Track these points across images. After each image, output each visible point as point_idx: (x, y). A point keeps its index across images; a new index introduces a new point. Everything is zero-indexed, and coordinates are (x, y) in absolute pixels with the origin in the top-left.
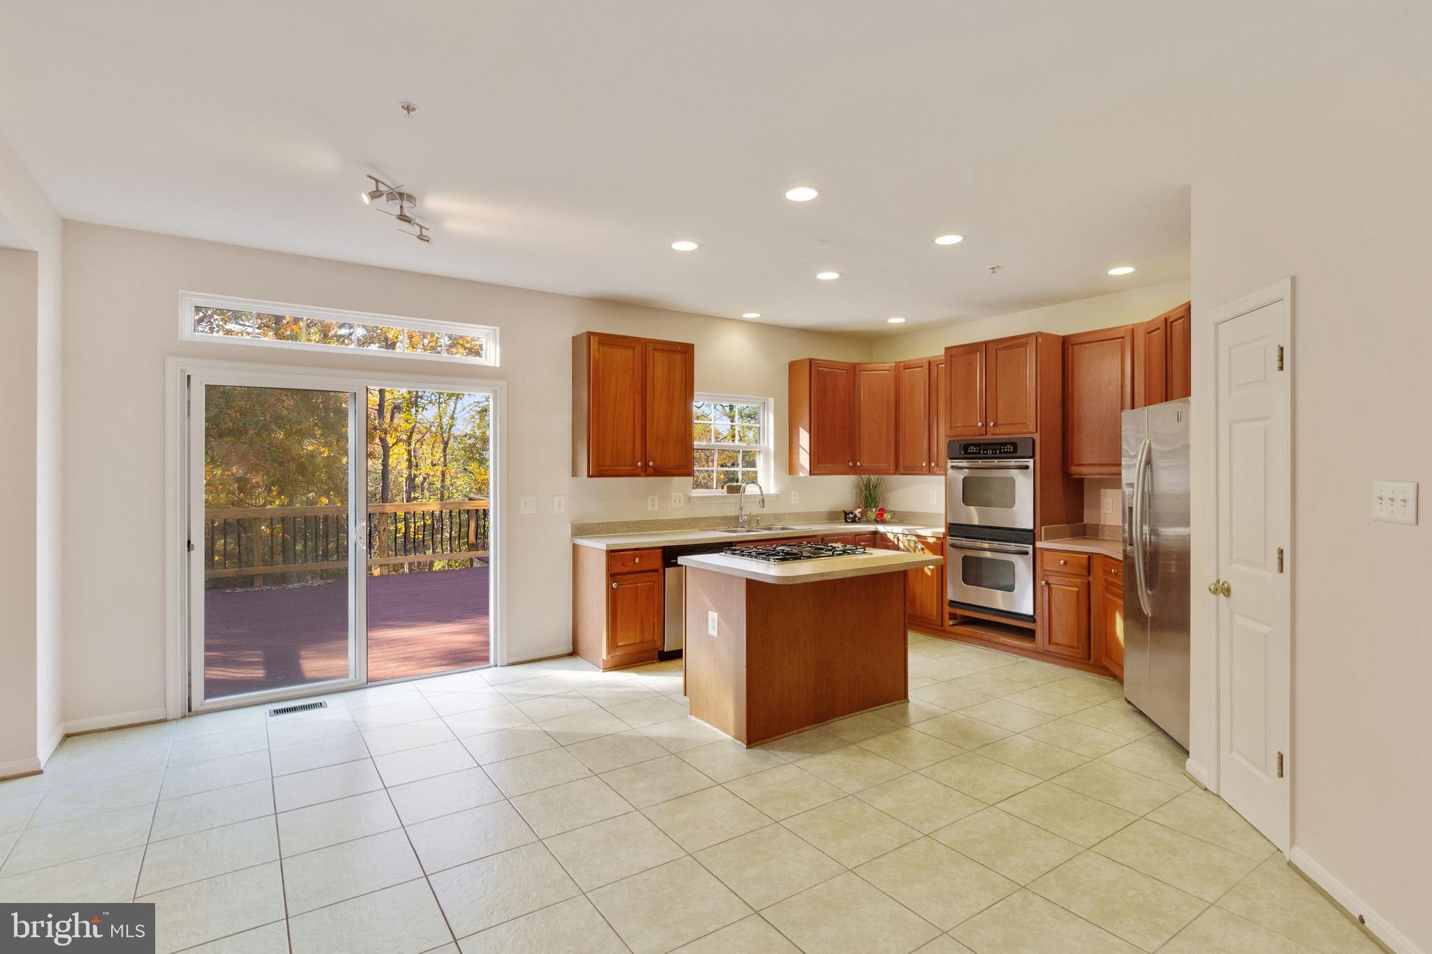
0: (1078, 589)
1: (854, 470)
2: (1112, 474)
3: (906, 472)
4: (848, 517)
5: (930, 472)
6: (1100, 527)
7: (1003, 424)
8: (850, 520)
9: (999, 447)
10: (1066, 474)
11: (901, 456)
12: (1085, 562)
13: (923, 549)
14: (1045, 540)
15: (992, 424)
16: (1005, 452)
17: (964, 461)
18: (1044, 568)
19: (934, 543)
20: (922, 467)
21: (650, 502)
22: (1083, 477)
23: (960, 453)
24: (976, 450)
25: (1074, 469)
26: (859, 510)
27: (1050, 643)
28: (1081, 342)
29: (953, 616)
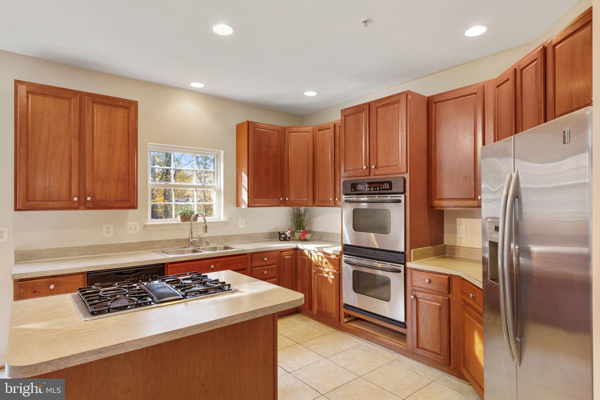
0: (440, 305)
1: (284, 204)
2: (467, 207)
3: (320, 205)
4: (282, 237)
5: (335, 205)
6: (456, 248)
7: (382, 167)
8: (282, 239)
9: (379, 185)
10: (431, 207)
11: (317, 193)
12: (446, 282)
13: (326, 263)
14: (414, 261)
15: (373, 167)
16: (383, 189)
17: (354, 196)
18: (413, 284)
19: (334, 259)
20: (330, 201)
21: (105, 230)
22: (443, 209)
23: (352, 191)
24: (362, 188)
25: (436, 203)
26: (289, 232)
27: (417, 347)
28: (441, 100)
29: (347, 316)
